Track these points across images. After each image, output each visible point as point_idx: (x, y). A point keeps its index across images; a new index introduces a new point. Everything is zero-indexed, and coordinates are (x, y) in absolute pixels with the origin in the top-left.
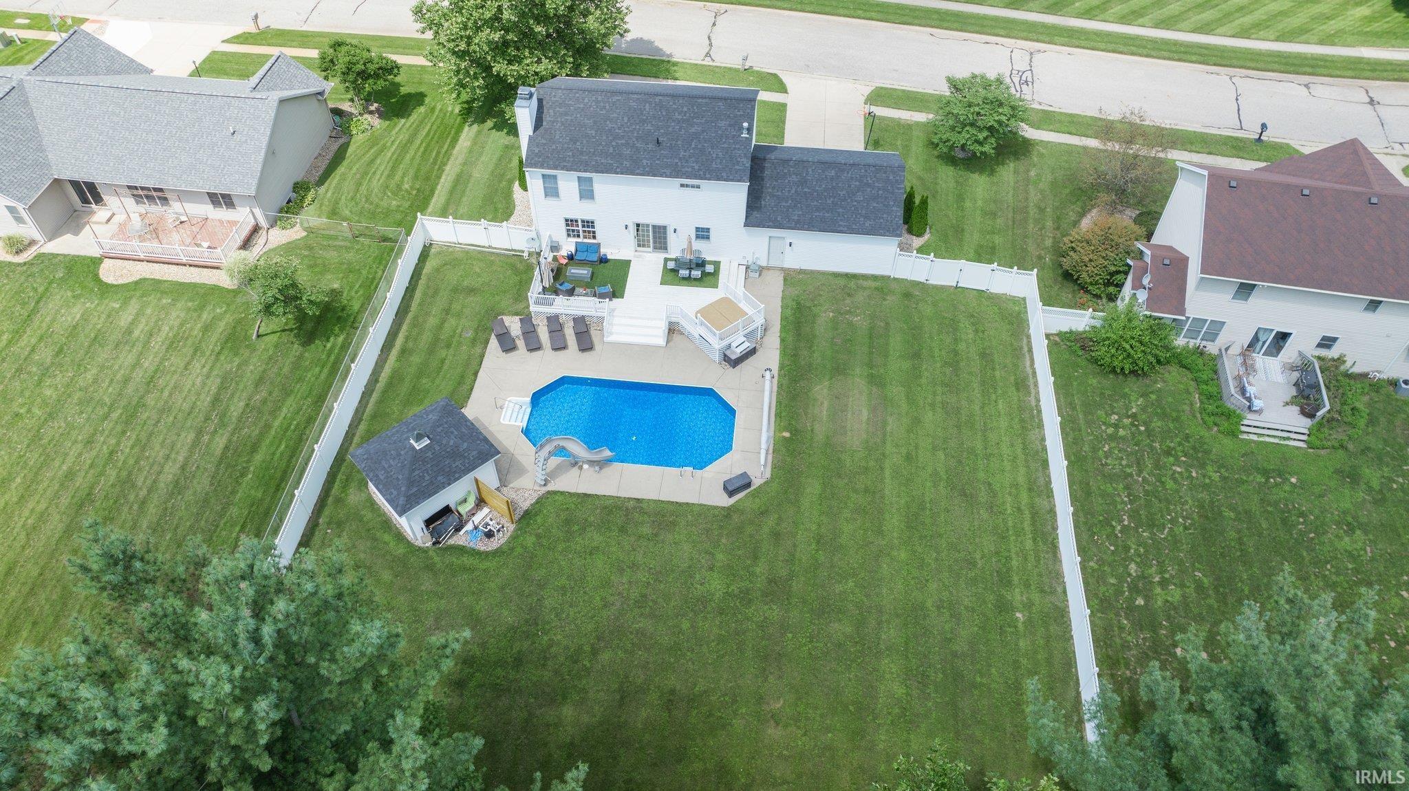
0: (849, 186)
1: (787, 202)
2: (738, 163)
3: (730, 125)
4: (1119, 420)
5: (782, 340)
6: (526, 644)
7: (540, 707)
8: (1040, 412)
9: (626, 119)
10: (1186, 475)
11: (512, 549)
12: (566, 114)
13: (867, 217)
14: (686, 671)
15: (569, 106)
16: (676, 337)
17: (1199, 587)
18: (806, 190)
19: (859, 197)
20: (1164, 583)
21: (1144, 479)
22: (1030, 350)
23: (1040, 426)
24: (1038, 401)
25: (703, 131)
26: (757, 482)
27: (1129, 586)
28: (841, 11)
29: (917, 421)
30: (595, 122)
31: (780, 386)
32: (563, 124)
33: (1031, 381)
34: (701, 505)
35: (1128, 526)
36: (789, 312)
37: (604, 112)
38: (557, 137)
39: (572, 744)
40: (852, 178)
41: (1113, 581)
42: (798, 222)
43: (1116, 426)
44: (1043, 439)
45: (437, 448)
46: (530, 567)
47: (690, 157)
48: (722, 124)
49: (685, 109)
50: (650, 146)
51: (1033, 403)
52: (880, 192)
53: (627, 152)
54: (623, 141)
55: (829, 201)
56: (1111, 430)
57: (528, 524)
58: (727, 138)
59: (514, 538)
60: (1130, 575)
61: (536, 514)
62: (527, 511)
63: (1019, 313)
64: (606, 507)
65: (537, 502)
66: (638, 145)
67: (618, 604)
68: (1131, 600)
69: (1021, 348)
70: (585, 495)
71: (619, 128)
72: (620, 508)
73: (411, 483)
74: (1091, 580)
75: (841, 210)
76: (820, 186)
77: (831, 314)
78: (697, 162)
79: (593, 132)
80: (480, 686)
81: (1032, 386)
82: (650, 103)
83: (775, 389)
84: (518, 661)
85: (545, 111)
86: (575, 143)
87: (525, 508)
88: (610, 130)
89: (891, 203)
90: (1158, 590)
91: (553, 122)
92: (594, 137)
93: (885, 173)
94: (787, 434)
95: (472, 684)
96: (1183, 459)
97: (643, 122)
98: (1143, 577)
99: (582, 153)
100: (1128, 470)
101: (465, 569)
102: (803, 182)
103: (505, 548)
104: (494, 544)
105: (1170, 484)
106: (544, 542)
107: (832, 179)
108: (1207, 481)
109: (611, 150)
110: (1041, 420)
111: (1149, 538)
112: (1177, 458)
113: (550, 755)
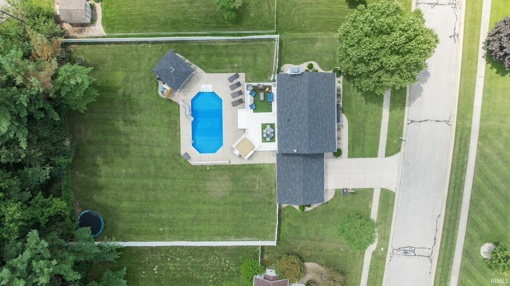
0: (293, 186)
1: (286, 165)
2: (284, 149)
3: (298, 145)
4: (227, 263)
5: (245, 165)
6: (136, 109)
7: (122, 116)
8: (228, 241)
9: (297, 107)
10: (210, 278)
11: (160, 99)
12: (298, 85)
13: (283, 192)
14: (135, 149)
15: (301, 85)
16: (243, 131)
17: (175, 275)
18: (291, 171)
19: (290, 189)
20: (174, 266)
21: (207, 267)
22: (252, 240)
23: (222, 241)
24: (232, 241)
25: (295, 136)
26: (190, 161)
27: (172, 257)
28: (453, 177)
29: (219, 205)
30: (295, 96)
31: (226, 165)
32: (294, 84)
33: (240, 240)
34: (180, 147)
35: (191, 260)
36: (257, 166)
37: (299, 98)
38: (289, 83)
39: (114, 125)
40: (296, 187)
41: (174, 254)
42: (280, 169)
43: (225, 262)
44: (218, 241)
45: (171, 75)
46: (155, 105)
47: (285, 132)
48: (298, 142)
49: (303, 128)
50: (288, 117)
51: (231, 239)
52: (292, 196)
53: (285, 109)
54: (289, 108)
55: (287, 179)
56: (223, 260)
57: (167, 102)
58: (293, 144)
59: (163, 98)
60: (176, 258)
61: (171, 103)
62: (172, 100)
63: (267, 238)
64: (176, 121)
65: (175, 102)
66: (288, 113)
67: (149, 130)
68: (169, 257)
69: (253, 238)
70: (180, 115)
71: (294, 105)
72: (176, 125)
73: (160, 71)
74: (175, 248)
75: (285, 183)
76: (293, 176)
77: (258, 179)
78: (284, 135)
79: (292, 96)
80: (124, 100)
81: (238, 240)
82: (304, 115)
83: (225, 164)
84: (131, 108)
85: (298, 77)
86: (287, 90)
87: (172, 99)
88: (293, 102)
89: (288, 200)
90: (173, 264)
91: (294, 81)
92: (290, 97)
93: (299, 198)
94: (208, 168)
95: (124, 98)
96: (215, 279)
97: (297, 114)
98: (176, 261)
99: (284, 93)
100: (209, 263)
101: (152, 88)
102: (293, 170)
103: (160, 97)
104: (160, 94)
105: (205, 273)
106: (163, 107)
107: (296, 180)
108: (208, 284)
109: (285, 104)
110: (225, 241)
111: (188, 265)
112: (215, 277)
113: (111, 121)
